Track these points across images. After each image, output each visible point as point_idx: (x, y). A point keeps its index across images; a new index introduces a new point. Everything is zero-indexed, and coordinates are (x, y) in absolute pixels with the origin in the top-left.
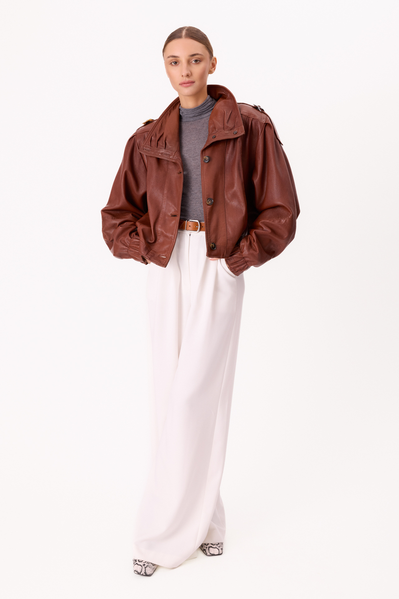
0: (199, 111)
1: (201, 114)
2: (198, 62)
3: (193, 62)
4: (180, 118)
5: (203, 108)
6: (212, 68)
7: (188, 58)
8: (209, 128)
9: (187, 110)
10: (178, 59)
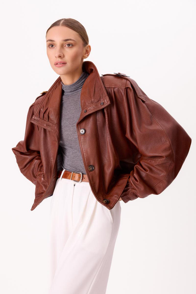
0: (75, 87)
1: (76, 89)
2: (71, 46)
3: (67, 46)
4: (63, 92)
5: (77, 85)
6: (86, 54)
7: (62, 42)
8: (81, 103)
9: (67, 86)
10: (54, 42)
